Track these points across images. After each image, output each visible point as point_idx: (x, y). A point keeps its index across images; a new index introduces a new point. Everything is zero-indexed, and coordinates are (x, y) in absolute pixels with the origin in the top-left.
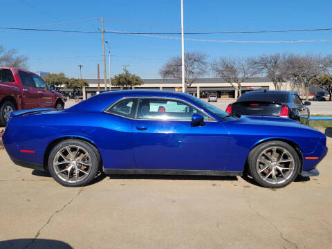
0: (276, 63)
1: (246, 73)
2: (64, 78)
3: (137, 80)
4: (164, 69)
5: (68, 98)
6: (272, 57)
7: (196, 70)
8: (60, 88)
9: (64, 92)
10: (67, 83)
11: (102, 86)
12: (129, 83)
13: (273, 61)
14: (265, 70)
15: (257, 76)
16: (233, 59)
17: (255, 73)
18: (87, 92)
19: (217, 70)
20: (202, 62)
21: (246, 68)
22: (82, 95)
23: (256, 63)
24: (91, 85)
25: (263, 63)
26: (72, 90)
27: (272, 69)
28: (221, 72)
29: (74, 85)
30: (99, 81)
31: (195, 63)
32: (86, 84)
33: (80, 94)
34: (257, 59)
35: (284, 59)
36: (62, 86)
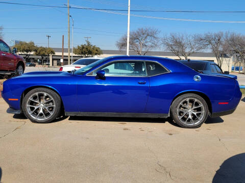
0: (219, 40)
1: (192, 48)
2: (33, 46)
3: (97, 51)
4: (121, 42)
5: (37, 64)
6: (216, 35)
7: (149, 44)
8: (30, 55)
9: (33, 59)
10: (36, 51)
11: (65, 54)
12: (90, 53)
13: (217, 38)
14: (210, 46)
15: (202, 51)
16: (181, 35)
17: (201, 48)
18: (53, 60)
19: (168, 45)
20: (154, 37)
21: (193, 43)
22: (49, 61)
23: (202, 40)
24: (57, 54)
25: (208, 40)
26: (40, 57)
27: (216, 46)
28: (171, 46)
29: (42, 53)
30: (63, 50)
31: (148, 37)
32: (52, 52)
33: (47, 60)
34: (203, 36)
35: (227, 37)
36: (32, 53)
